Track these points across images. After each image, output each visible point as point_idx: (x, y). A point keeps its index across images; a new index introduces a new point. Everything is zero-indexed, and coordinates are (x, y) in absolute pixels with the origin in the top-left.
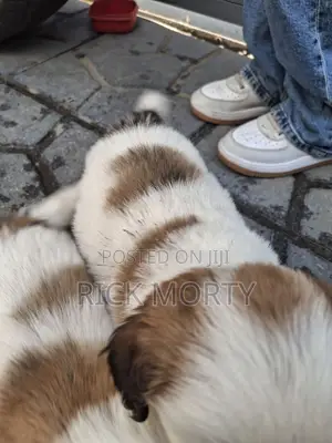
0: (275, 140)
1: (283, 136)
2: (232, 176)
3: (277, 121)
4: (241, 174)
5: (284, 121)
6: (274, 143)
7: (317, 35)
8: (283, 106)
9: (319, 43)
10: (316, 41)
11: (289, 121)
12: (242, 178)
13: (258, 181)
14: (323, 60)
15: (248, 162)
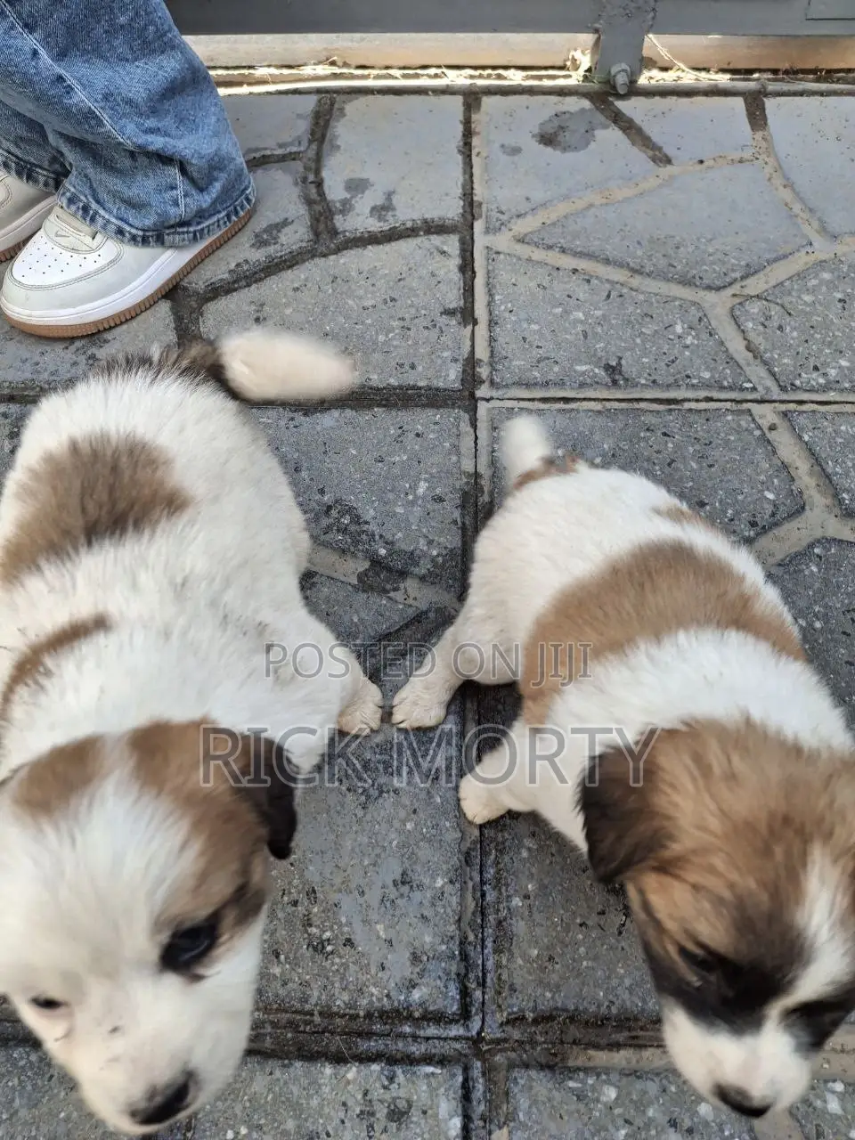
0: (92, 250)
1: (99, 237)
2: (59, 347)
3: (74, 215)
4: (72, 339)
5: (85, 209)
6: (94, 256)
7: (31, 41)
8: (71, 184)
9: (42, 52)
10: (35, 53)
11: (94, 205)
12: (78, 344)
13: (108, 336)
14: (70, 80)
15: (72, 311)
